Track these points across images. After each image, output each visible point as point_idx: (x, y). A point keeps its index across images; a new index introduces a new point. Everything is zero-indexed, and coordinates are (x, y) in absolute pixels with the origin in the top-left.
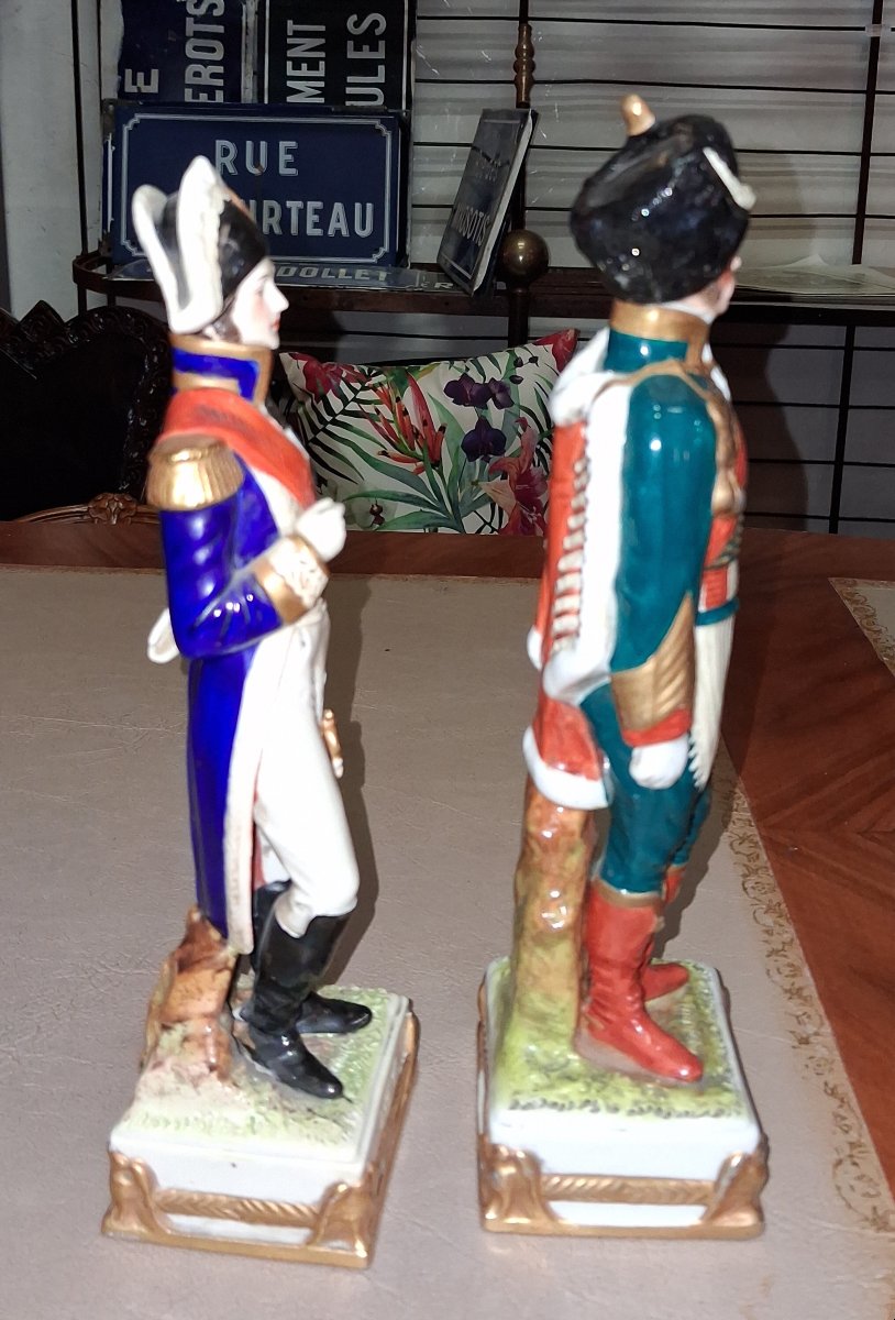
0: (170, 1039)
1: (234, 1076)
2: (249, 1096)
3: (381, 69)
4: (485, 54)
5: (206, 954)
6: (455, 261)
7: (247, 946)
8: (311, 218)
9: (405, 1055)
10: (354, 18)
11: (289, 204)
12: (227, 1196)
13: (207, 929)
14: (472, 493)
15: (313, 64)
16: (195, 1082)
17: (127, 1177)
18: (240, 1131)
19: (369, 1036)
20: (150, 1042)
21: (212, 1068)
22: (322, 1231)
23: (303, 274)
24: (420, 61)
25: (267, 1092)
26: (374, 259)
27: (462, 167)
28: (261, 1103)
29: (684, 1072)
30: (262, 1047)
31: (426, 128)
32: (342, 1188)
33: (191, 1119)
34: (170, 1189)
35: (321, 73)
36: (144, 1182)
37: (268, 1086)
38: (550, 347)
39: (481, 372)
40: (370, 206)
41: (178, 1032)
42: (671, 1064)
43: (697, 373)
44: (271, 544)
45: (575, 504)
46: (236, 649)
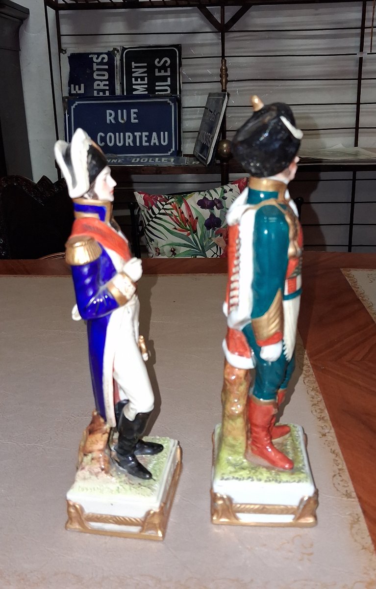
0: (87, 459)
1: (111, 472)
2: (116, 479)
3: (169, 79)
4: (209, 71)
5: (99, 427)
6: (200, 153)
7: (114, 424)
8: (144, 139)
9: (177, 461)
10: (158, 60)
11: (135, 133)
12: (110, 515)
13: (99, 418)
14: (209, 243)
15: (142, 79)
16: (97, 474)
17: (73, 509)
18: (113, 492)
19: (162, 455)
21: (102, 469)
22: (145, 528)
23: (142, 161)
24: (183, 75)
25: (124, 478)
26: (169, 153)
27: (202, 116)
28: (121, 482)
29: (287, 466)
30: (122, 461)
31: (187, 101)
32: (152, 512)
33: (96, 489)
34: (90, 513)
35: (146, 82)
36: (79, 511)
37: (124, 475)
38: (237, 185)
39: (211, 196)
40: (166, 133)
41: (90, 456)
42: (281, 463)
43: (282, 203)
44: (114, 275)
45: (236, 255)
46: (102, 316)
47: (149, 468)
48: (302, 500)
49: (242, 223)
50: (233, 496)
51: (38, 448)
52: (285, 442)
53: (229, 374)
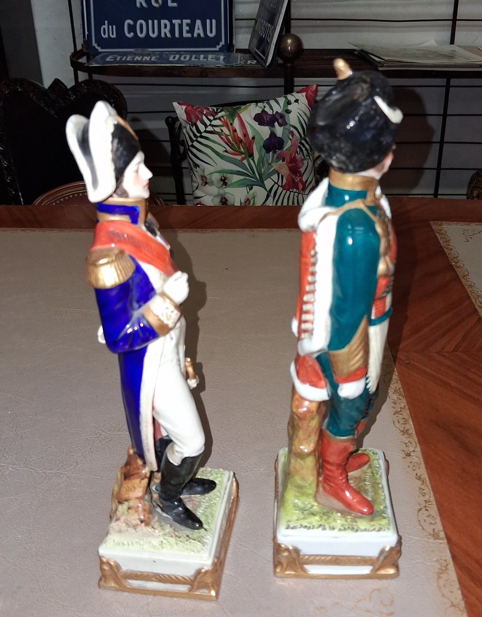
0: (122, 508)
1: (152, 523)
2: (159, 532)
5: (137, 471)
6: (258, 49)
7: (155, 468)
8: (185, 28)
9: (232, 498)
11: (174, 21)
12: (152, 573)
13: (136, 458)
14: (268, 169)
16: (135, 527)
17: (107, 566)
18: (156, 547)
19: (215, 495)
20: (114, 508)
21: (142, 522)
22: (195, 587)
23: (182, 59)
25: (168, 529)
26: (217, 48)
28: (165, 535)
29: (365, 510)
30: (165, 507)
32: (203, 571)
33: (134, 543)
34: (127, 570)
36: (115, 568)
37: (168, 525)
38: (304, 94)
39: (271, 108)
40: (214, 21)
41: (125, 505)
42: (359, 507)
43: (372, 204)
44: (152, 297)
45: (311, 269)
46: (137, 348)
47: (199, 513)
48: (382, 551)
49: (319, 231)
50: (300, 547)
51: (62, 476)
52: (363, 476)
53: (298, 407)
